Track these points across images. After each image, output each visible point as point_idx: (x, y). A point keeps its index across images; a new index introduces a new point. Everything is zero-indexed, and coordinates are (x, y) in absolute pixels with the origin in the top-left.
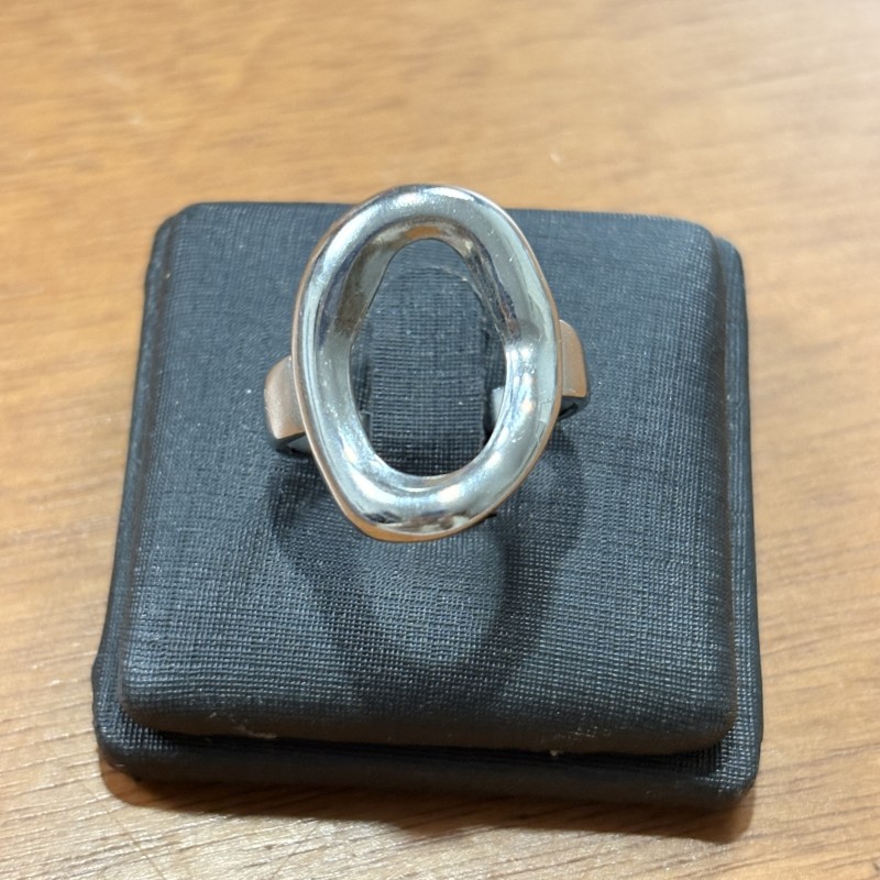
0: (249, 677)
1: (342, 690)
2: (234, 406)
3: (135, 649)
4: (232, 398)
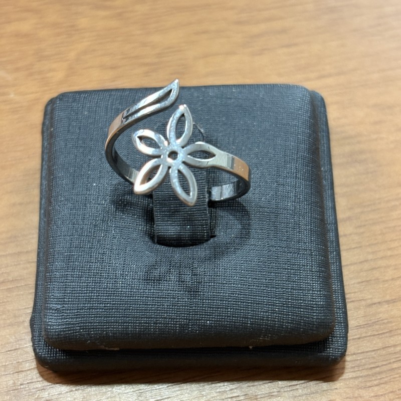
0: (104, 323)
1: (148, 326)
2: (88, 192)
3: (49, 313)
4: (87, 188)
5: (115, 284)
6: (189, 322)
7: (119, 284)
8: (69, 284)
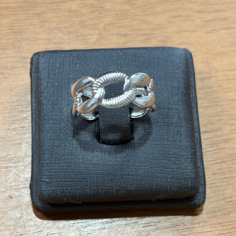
0: (74, 189)
1: (99, 191)
2: (62, 114)
3: (43, 184)
4: (61, 111)
5: (79, 167)
6: (121, 188)
7: (82, 167)
8: (54, 167)
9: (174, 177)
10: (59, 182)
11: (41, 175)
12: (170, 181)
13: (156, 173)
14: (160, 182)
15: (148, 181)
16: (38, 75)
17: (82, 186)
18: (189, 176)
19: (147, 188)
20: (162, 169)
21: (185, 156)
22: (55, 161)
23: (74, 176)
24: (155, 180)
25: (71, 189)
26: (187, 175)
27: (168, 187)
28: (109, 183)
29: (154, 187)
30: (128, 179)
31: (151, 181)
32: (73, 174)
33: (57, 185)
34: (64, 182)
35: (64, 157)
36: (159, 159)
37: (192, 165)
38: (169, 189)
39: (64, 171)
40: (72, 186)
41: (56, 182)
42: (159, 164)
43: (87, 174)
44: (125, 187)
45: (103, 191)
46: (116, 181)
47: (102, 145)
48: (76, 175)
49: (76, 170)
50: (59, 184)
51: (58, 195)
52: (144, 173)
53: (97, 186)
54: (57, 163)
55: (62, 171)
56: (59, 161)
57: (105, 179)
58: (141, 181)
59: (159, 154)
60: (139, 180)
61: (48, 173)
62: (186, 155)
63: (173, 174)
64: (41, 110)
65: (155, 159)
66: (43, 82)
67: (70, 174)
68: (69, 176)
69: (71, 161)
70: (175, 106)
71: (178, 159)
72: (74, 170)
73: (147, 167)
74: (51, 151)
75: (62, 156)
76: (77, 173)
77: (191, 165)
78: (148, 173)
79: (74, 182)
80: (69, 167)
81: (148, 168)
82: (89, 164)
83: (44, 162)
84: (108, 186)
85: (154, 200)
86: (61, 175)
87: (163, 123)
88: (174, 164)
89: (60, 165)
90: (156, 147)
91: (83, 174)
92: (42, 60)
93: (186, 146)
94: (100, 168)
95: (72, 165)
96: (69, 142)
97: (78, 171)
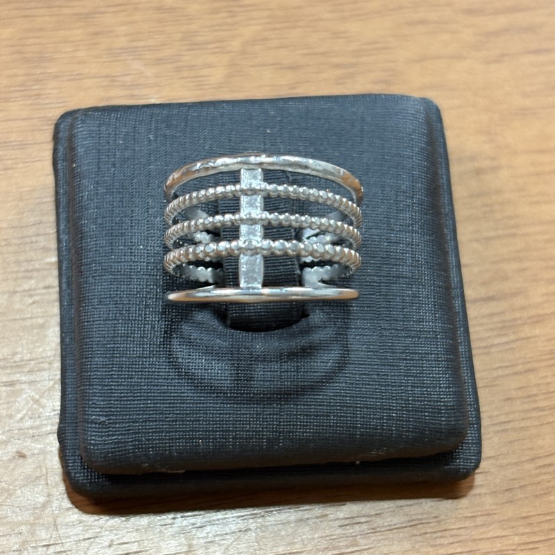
0: (167, 439)
2: (133, 258)
3: (91, 428)
4: (131, 253)
5: (178, 386)
6: (279, 436)
7: (185, 386)
8: (116, 388)
9: (406, 407)
10: (130, 422)
11: (86, 407)
12: (397, 417)
13: (363, 398)
14: (373, 419)
15: (344, 416)
16: (74, 165)
17: (186, 432)
18: (441, 402)
19: (343, 434)
20: (377, 387)
21: (432, 354)
22: (120, 373)
23: (166, 407)
24: (361, 414)
25: (159, 440)
26: (437, 402)
27: (392, 430)
28: (250, 424)
29: (360, 432)
30: (297, 412)
31: (351, 417)
32: (163, 403)
33: (125, 431)
34: (143, 422)
35: (141, 363)
36: (369, 364)
37: (449, 377)
38: (394, 436)
39: (140, 396)
40: (162, 432)
41: (123, 423)
42: (368, 375)
43: (197, 403)
44: (290, 432)
45: (236, 442)
46: (266, 418)
47: (232, 331)
48: (171, 405)
49: (171, 393)
50: (129, 426)
51: (129, 453)
52: (335, 398)
53: (223, 431)
54: (123, 376)
55: (136, 395)
56: (128, 371)
57: (240, 414)
58: (327, 416)
59: (369, 352)
60: (323, 415)
61: (102, 401)
62: (435, 354)
63: (405, 400)
64: (82, 250)
65: (359, 364)
66: (85, 181)
67: (156, 403)
68: (153, 407)
69: (158, 372)
70: (406, 237)
71: (415, 362)
72: (167, 393)
73: (342, 383)
74: (110, 347)
75: (137, 359)
76: (174, 400)
77: (446, 378)
78: (343, 396)
79: (167, 423)
80: (154, 386)
81: (344, 385)
82: (202, 379)
83: (93, 375)
84: (248, 431)
85: (358, 462)
86: (135, 406)
87: (378, 276)
88: (405, 376)
89: (131, 382)
90: (360, 335)
91: (188, 401)
92: (82, 130)
93: (432, 331)
94: (228, 387)
95: (160, 380)
96: (152, 324)
97: (176, 395)
